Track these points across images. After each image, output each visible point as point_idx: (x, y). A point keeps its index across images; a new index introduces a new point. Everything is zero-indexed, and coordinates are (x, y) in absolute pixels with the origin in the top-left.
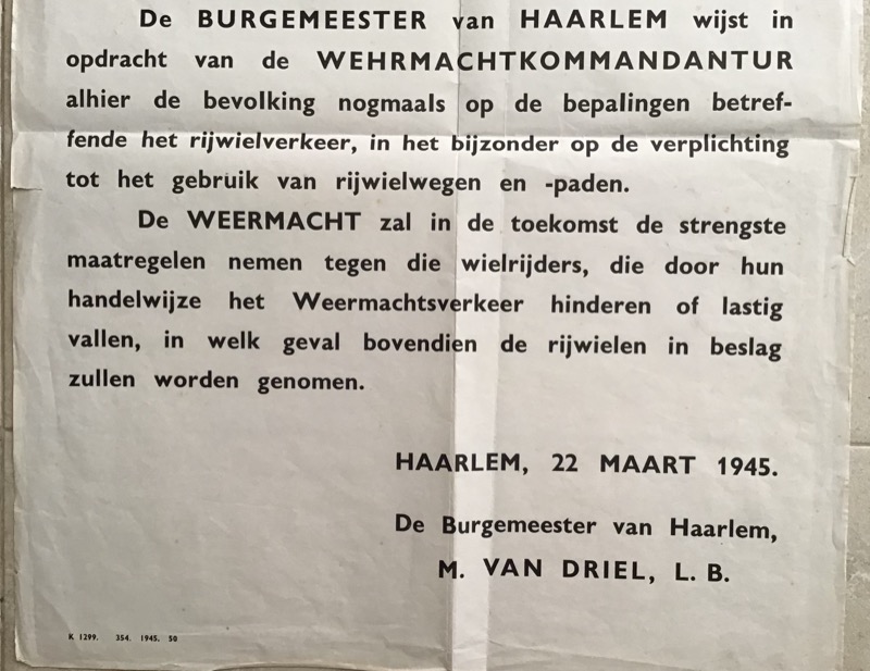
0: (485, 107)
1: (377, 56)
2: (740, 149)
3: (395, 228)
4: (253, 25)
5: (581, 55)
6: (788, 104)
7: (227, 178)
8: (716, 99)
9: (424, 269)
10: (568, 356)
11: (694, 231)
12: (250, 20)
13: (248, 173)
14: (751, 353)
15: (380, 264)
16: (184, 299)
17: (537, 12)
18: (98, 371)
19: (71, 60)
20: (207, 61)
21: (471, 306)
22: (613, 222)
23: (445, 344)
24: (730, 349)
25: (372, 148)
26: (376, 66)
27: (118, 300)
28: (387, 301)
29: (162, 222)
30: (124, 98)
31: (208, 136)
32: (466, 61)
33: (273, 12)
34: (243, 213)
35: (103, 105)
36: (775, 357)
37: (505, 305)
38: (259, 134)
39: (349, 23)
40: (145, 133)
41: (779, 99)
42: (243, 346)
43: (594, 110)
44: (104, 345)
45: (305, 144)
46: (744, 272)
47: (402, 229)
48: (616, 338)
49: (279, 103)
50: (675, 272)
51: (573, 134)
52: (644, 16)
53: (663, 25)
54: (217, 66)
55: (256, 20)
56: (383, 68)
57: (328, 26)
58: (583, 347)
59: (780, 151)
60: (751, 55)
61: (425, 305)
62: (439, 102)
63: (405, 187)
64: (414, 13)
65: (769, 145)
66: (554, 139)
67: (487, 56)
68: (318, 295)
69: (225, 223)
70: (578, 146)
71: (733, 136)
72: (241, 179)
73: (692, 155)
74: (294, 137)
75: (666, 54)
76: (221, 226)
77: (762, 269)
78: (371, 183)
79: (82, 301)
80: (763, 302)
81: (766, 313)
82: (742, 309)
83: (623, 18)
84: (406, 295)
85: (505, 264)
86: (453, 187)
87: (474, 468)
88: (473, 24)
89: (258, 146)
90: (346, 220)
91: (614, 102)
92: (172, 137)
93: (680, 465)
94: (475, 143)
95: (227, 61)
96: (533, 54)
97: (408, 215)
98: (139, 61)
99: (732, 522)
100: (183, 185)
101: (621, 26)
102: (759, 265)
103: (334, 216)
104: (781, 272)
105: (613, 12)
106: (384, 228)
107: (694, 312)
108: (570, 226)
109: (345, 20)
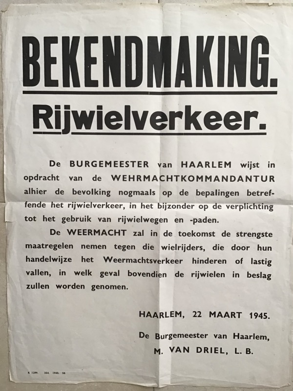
0: (169, 194)
1: (132, 176)
2: (257, 208)
3: (138, 235)
4: (89, 166)
5: (202, 177)
6: (273, 194)
7: (80, 218)
8: (248, 192)
9: (148, 249)
10: (198, 278)
11: (241, 236)
12: (88, 164)
13: (88, 216)
14: (261, 277)
15: (133, 247)
16: (66, 259)
17: (187, 162)
18: (36, 283)
19: (26, 178)
20: (73, 178)
21: (164, 262)
22: (213, 233)
23: (156, 275)
24: (253, 276)
25: (130, 208)
26: (132, 180)
27: (43, 259)
28: (136, 260)
29: (58, 233)
30: (44, 191)
31: (74, 203)
32: (162, 178)
33: (96, 162)
34: (86, 230)
35: (37, 193)
36: (269, 279)
37: (176, 261)
38: (91, 203)
39: (122, 165)
40: (52, 202)
41: (270, 192)
42: (86, 275)
43: (206, 195)
44: (38, 274)
45: (107, 206)
46: (258, 250)
47: (141, 235)
48: (215, 272)
49: (98, 193)
50: (235, 249)
51: (199, 203)
52: (223, 164)
53: (230, 167)
54: (77, 180)
55: (90, 164)
56: (134, 180)
57: (115, 166)
58: (203, 275)
59: (270, 209)
60: (260, 177)
61: (149, 261)
62: (153, 192)
63: (142, 221)
64: (144, 162)
65: (266, 207)
66: (193, 204)
67: (170, 177)
68: (112, 257)
69: (80, 233)
70: (201, 207)
71: (254, 204)
72: (85, 218)
73: (240, 210)
74: (103, 204)
75: (231, 177)
76: (78, 234)
77: (265, 249)
78: (130, 220)
79: (31, 260)
80: (265, 260)
81: (266, 264)
82: (258, 262)
83: (216, 164)
84: (142, 258)
85: (176, 247)
86: (158, 221)
87: (166, 317)
88: (165, 166)
89: (91, 207)
90: (121, 232)
91: (213, 192)
92: (62, 204)
93: (237, 315)
94: (166, 206)
95: (80, 178)
96: (185, 176)
97: (143, 231)
98: (50, 178)
99: (254, 334)
100: (66, 220)
101: (216, 167)
102: (263, 247)
103: (117, 231)
104: (271, 250)
105: (213, 162)
106: (134, 235)
107: (241, 263)
108: (199, 234)
109: (121, 164)
